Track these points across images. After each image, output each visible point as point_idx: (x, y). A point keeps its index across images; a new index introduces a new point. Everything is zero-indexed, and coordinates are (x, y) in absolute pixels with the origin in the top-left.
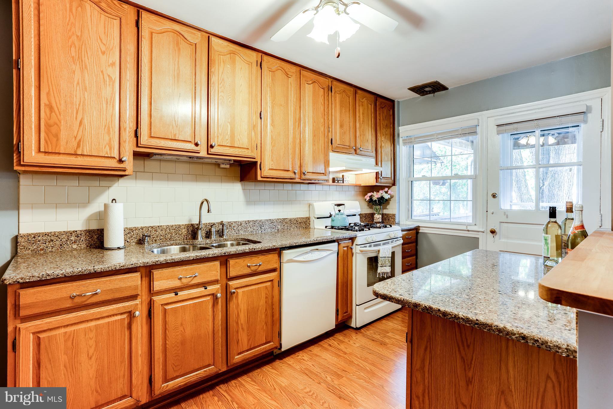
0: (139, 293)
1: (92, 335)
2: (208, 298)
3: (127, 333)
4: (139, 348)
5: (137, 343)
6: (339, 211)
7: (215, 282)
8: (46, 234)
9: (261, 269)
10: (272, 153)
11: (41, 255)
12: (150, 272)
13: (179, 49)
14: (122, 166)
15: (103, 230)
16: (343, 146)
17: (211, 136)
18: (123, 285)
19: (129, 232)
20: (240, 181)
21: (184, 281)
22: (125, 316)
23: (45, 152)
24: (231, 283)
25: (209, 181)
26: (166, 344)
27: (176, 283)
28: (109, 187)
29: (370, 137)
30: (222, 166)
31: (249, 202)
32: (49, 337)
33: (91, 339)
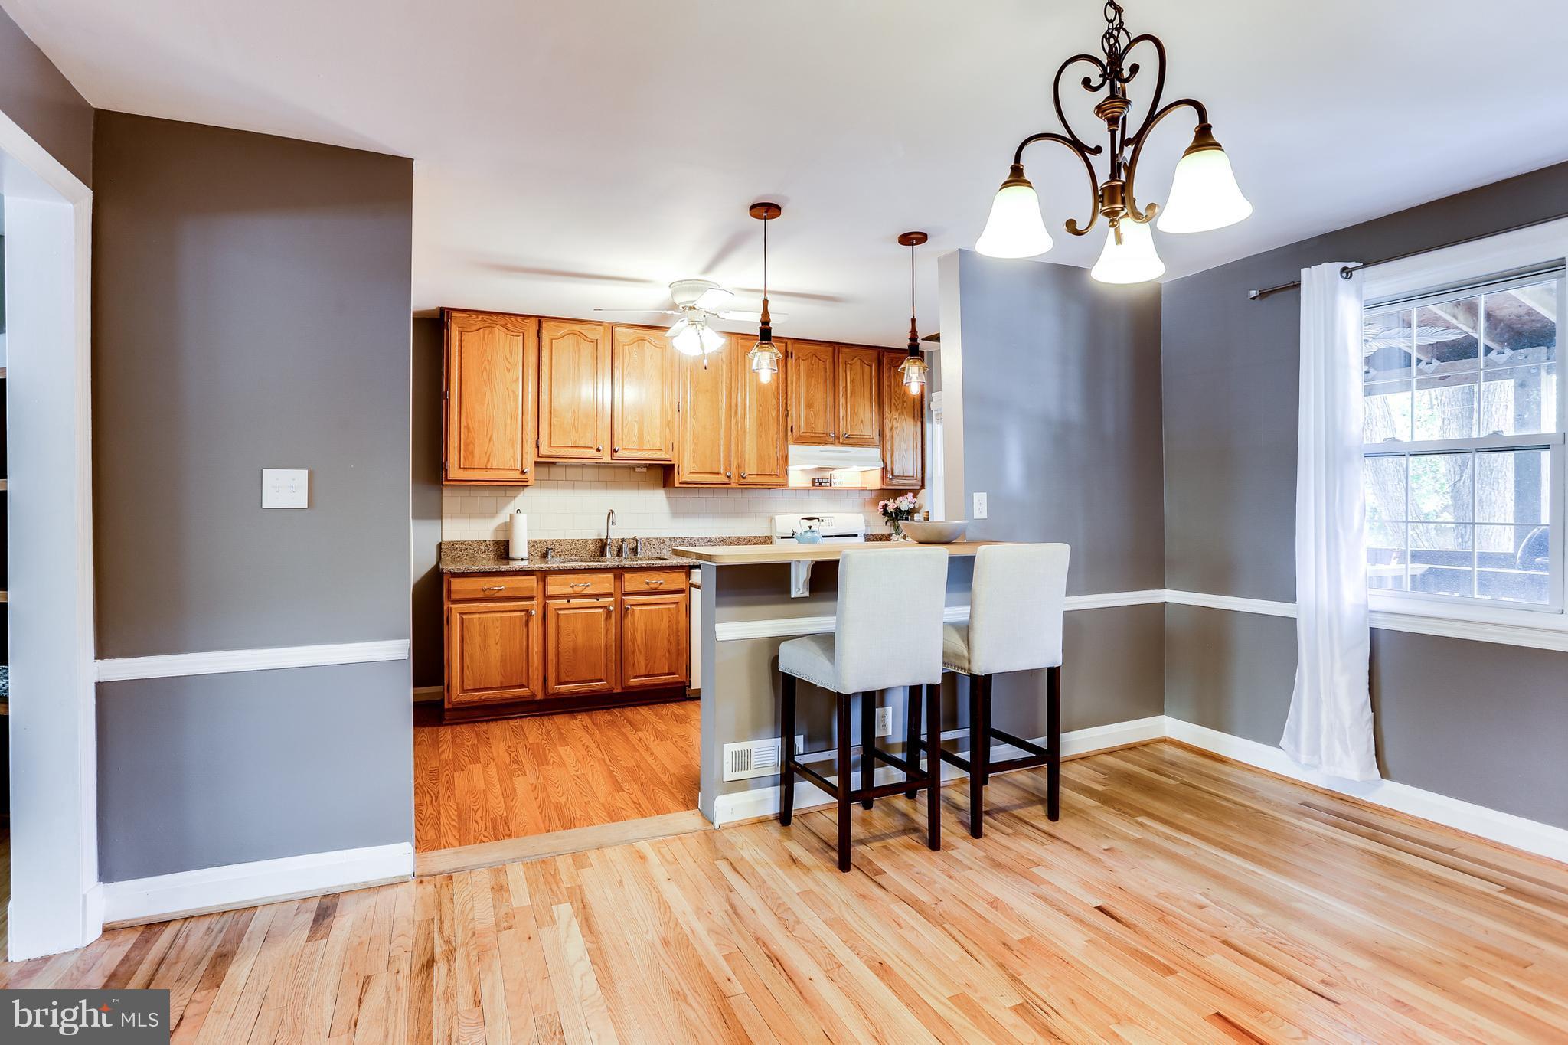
0: (535, 595)
1: (498, 624)
2: (601, 610)
3: (525, 630)
4: (535, 645)
5: (533, 641)
6: (810, 527)
7: (609, 595)
8: (463, 543)
9: (663, 587)
10: (694, 452)
11: (459, 562)
12: (545, 577)
13: (579, 350)
14: (524, 477)
15: (508, 541)
16: (812, 435)
17: (615, 439)
18: (522, 585)
19: (532, 544)
20: (664, 487)
21: (577, 589)
22: (523, 613)
23: (464, 468)
24: (625, 598)
25: (622, 489)
26: (559, 647)
27: (568, 591)
28: (515, 497)
29: (868, 415)
30: (638, 470)
31: (676, 513)
32: (469, 619)
33: (497, 627)
